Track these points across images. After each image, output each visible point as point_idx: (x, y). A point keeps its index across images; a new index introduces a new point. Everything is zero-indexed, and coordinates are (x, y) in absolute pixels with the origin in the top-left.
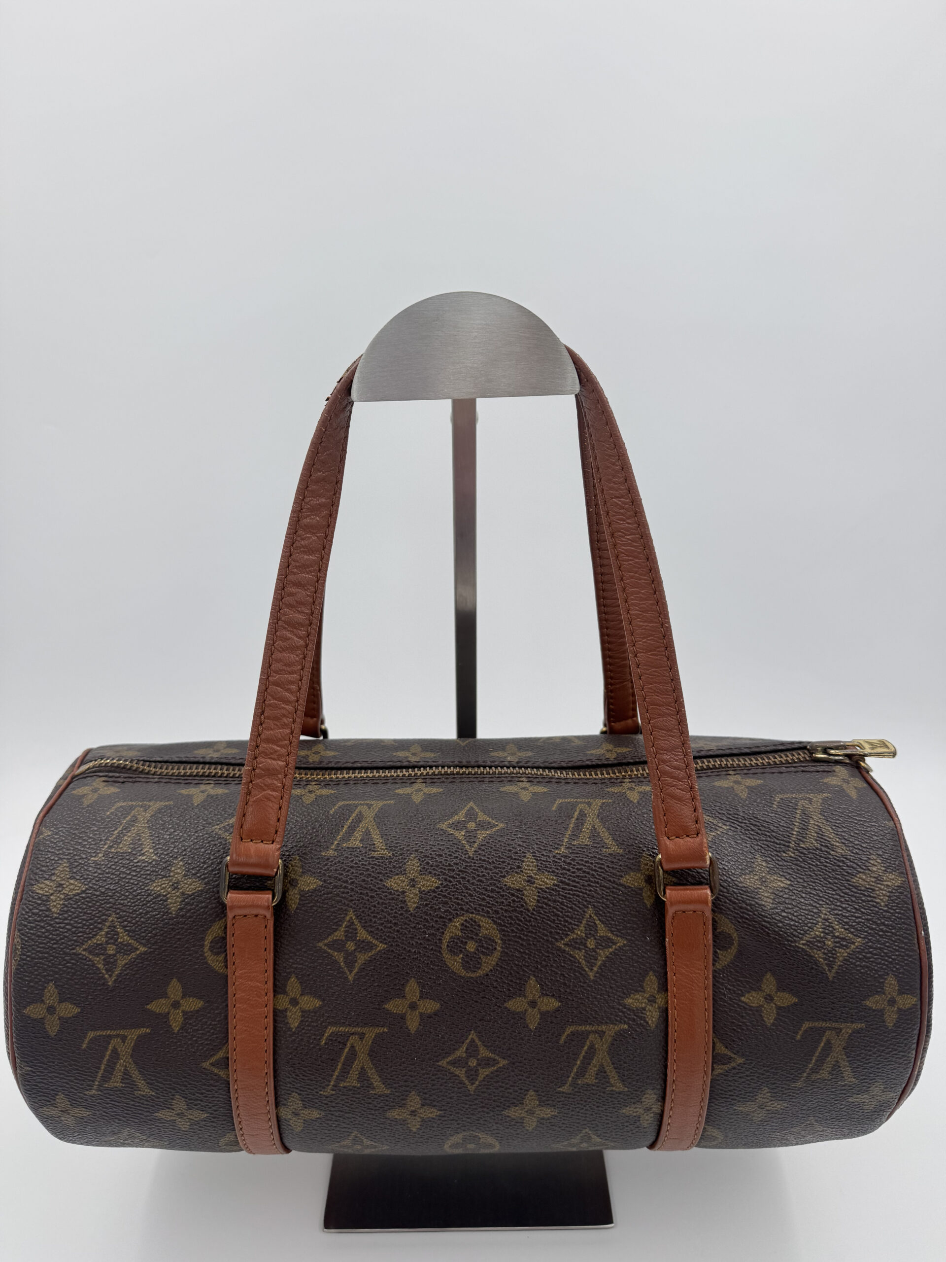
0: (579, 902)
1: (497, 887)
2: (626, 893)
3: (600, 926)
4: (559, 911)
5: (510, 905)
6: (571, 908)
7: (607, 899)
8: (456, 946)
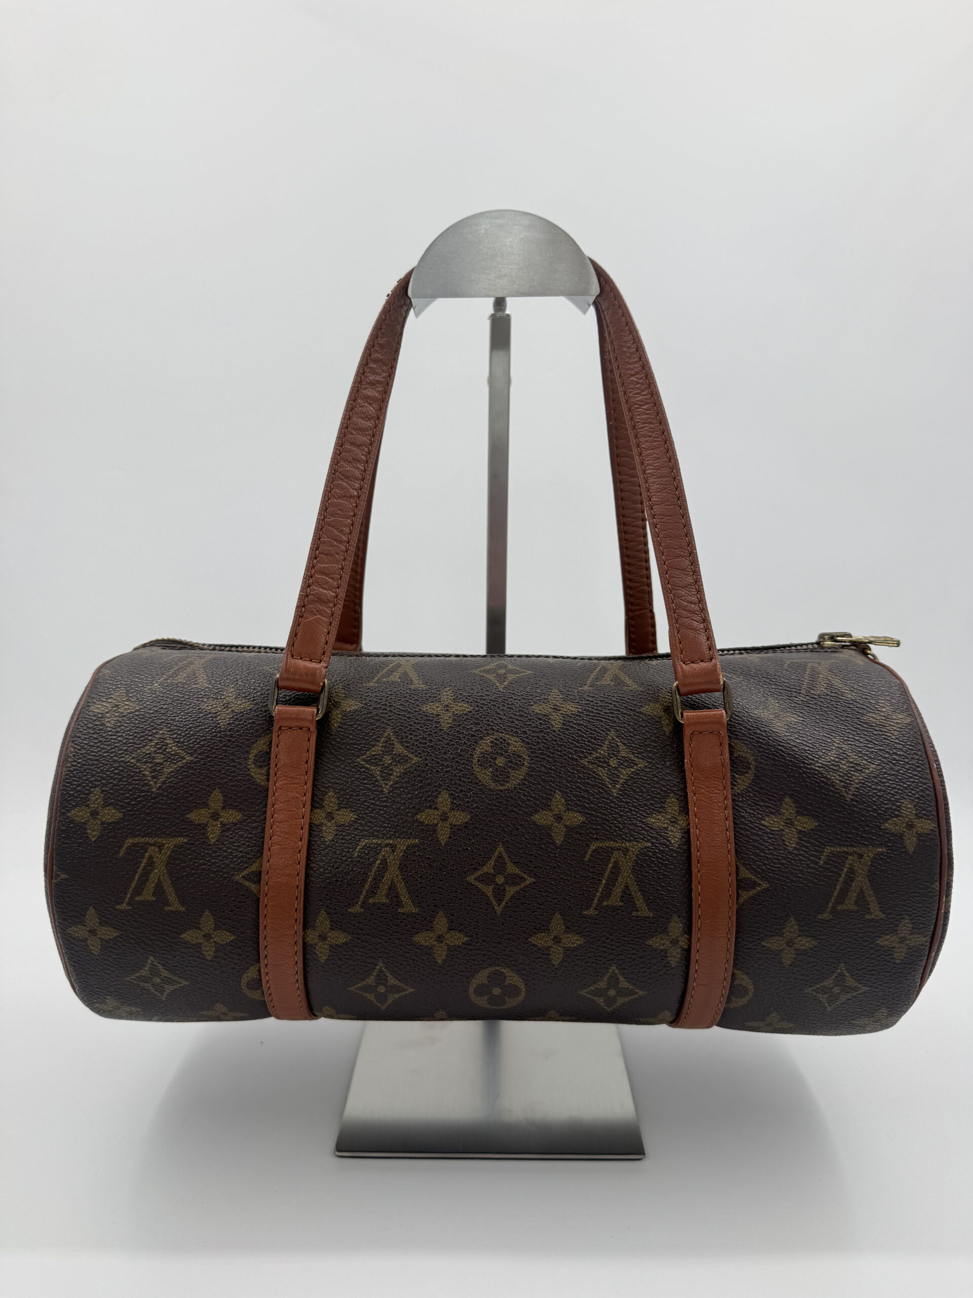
0: (602, 726)
1: (525, 713)
2: (646, 720)
3: (622, 747)
4: (583, 733)
5: (537, 727)
6: (595, 731)
7: (629, 725)
8: (486, 761)
